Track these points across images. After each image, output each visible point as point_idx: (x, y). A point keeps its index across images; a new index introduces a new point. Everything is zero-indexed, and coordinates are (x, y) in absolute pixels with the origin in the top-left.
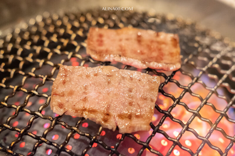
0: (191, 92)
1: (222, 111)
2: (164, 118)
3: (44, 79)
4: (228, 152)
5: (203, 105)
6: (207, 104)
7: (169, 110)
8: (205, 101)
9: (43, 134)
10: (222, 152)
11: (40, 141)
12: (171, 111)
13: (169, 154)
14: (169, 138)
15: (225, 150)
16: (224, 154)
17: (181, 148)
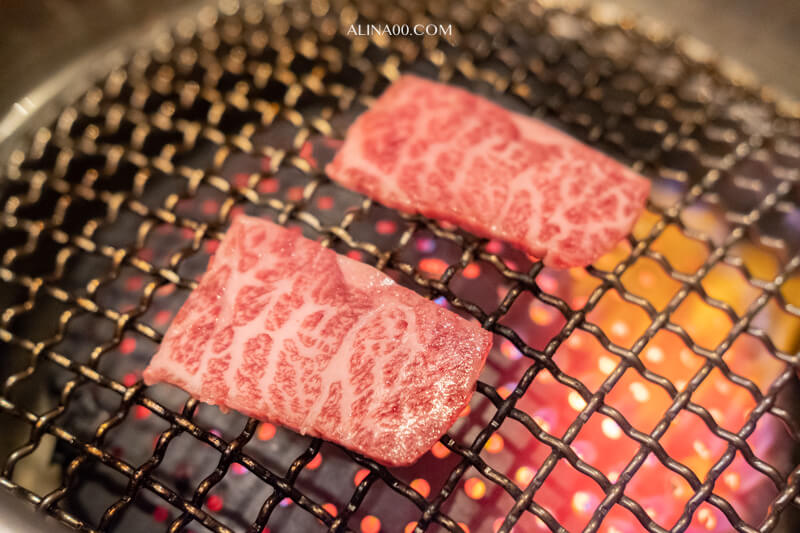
0: (622, 291)
1: (711, 352)
2: (531, 374)
3: (200, 233)
4: (715, 480)
5: (656, 331)
6: (670, 327)
7: (550, 349)
8: (662, 318)
9: (186, 407)
10: (698, 480)
11: (175, 426)
12: (553, 352)
13: (538, 483)
14: (541, 436)
15: (710, 472)
16: (704, 485)
17: (574, 465)
